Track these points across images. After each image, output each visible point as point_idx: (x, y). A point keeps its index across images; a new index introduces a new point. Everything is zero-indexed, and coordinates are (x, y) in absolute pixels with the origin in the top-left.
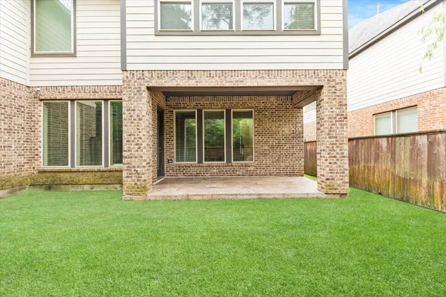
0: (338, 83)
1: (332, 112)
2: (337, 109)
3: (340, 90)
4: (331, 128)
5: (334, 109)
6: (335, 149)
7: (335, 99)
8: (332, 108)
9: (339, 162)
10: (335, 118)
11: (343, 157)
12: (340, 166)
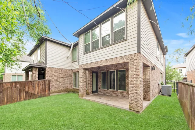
0: (135, 60)
1: (132, 73)
2: (134, 72)
3: (136, 62)
4: (132, 80)
5: (133, 72)
6: (133, 90)
7: (133, 67)
8: (132, 72)
9: (135, 96)
10: (133, 76)
11: (137, 94)
12: (135, 98)
